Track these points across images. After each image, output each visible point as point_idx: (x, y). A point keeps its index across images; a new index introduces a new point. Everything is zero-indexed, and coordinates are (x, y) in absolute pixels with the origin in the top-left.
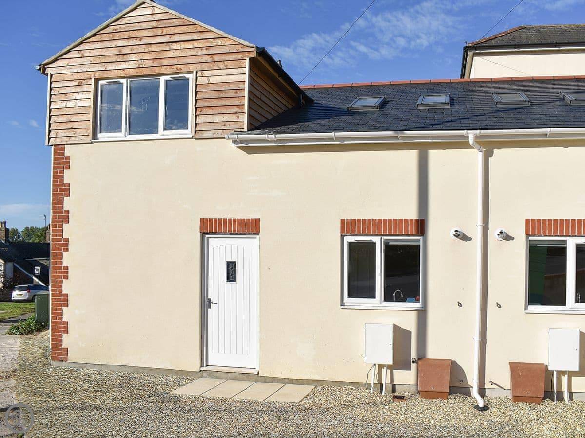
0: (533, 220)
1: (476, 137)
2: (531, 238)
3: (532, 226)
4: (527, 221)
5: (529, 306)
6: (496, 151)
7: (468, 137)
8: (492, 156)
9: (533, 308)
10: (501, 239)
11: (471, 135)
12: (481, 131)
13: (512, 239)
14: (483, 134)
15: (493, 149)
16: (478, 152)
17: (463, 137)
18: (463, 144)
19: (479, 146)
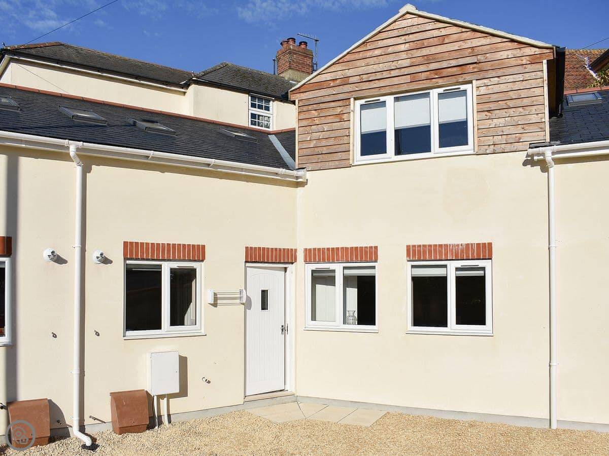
0: (131, 243)
1: (78, 149)
2: (128, 262)
3: (130, 249)
4: (125, 243)
5: (127, 332)
6: (93, 166)
7: (68, 148)
8: (90, 172)
9: (131, 334)
10: (99, 262)
11: (73, 147)
12: (84, 143)
13: (111, 262)
14: (86, 146)
15: (91, 165)
16: (76, 166)
17: (62, 147)
18: (62, 156)
19: (78, 160)
